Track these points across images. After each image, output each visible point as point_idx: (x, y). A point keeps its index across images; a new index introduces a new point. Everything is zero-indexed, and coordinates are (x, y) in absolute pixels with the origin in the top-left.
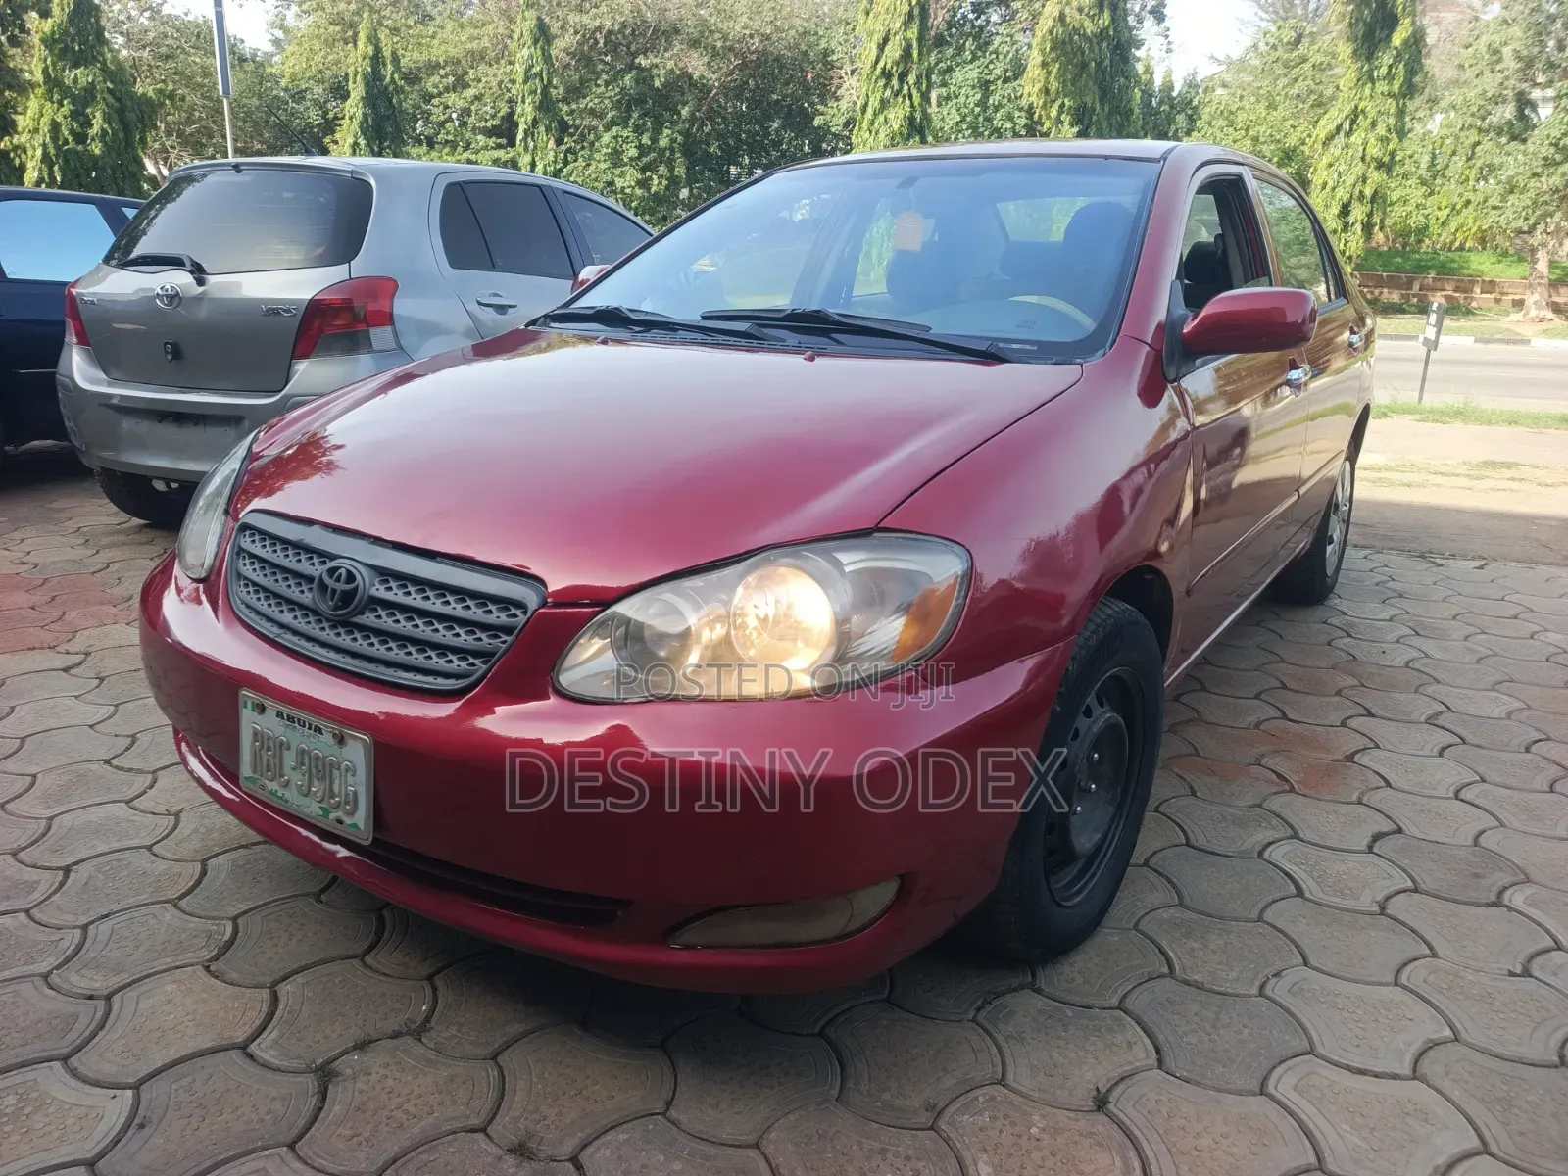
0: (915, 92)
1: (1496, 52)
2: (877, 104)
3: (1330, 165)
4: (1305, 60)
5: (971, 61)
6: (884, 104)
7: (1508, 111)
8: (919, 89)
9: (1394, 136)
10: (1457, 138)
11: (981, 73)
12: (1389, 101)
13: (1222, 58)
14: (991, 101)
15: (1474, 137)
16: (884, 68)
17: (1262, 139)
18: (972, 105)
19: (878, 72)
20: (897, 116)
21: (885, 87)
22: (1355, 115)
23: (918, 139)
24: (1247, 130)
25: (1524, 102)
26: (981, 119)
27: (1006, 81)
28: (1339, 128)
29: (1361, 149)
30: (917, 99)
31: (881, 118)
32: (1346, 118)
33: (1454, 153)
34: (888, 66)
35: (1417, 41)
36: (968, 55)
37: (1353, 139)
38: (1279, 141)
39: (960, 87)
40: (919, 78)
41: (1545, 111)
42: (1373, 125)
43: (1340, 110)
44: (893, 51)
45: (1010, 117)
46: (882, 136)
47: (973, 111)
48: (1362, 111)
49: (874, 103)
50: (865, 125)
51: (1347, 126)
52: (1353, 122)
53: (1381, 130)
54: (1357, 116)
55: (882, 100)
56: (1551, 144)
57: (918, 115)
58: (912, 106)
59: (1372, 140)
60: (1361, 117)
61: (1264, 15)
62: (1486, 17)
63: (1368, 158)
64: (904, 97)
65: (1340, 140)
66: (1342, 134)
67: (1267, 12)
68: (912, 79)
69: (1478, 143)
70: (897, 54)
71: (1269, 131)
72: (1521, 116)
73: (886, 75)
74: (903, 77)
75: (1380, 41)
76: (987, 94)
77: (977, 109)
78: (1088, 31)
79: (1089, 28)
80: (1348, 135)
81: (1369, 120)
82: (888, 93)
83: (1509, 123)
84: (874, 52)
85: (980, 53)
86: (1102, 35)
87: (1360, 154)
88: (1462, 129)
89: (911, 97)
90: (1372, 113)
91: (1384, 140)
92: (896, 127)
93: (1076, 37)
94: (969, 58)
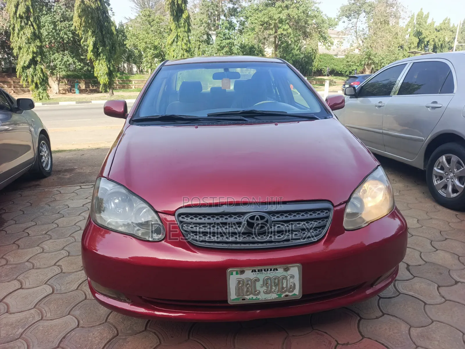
0: (34, 24)
1: (202, 21)
2: (19, 27)
3: (174, 51)
4: (153, 20)
5: (46, 14)
6: (22, 28)
7: (205, 37)
8: (36, 23)
9: (188, 43)
10: (195, 43)
11: (51, 18)
12: (185, 33)
13: (128, 18)
14: (58, 28)
15: (199, 44)
16: (20, 15)
17: (148, 43)
18: (51, 29)
19: (18, 16)
20: (28, 32)
21: (21, 22)
22: (177, 36)
23: (38, 40)
24: (143, 40)
25: (208, 35)
26: (55, 34)
27: (61, 22)
28: (174, 40)
29: (181, 46)
30: (36, 27)
31: (22, 32)
32: (175, 37)
33: (195, 47)
34: (21, 14)
35: (188, 17)
36: (44, 12)
37: (178, 43)
38: (153, 43)
39: (45, 23)
40: (35, 19)
41: (214, 37)
42: (183, 40)
43: (173, 35)
44: (21, 10)
45: (66, 34)
46: (23, 39)
47: (52, 31)
48: (179, 36)
49: (17, 27)
50: (16, 35)
51: (176, 40)
52: (177, 39)
53: (185, 41)
54: (178, 37)
55: (21, 26)
56: (218, 45)
57: (37, 32)
58: (34, 28)
59: (183, 44)
60: (179, 37)
61: (137, 6)
62: (195, 12)
63: (183, 49)
64: (30, 25)
65: (175, 44)
66: (175, 42)
67: (138, 5)
68: (32, 19)
69: (200, 45)
70: (24, 10)
71: (149, 40)
72: (208, 38)
73: (21, 17)
74: (28, 18)
75: (179, 16)
76: (55, 26)
77: (54, 31)
78: (93, 7)
79: (93, 6)
80: (177, 42)
81: (181, 38)
82: (23, 24)
83: (206, 40)
84: (14, 9)
85: (49, 12)
86: (98, 9)
87: (181, 48)
88: (195, 41)
89: (33, 26)
90: (182, 37)
91: (186, 44)
92: (29, 36)
93: (89, 9)
94: (46, 13)
